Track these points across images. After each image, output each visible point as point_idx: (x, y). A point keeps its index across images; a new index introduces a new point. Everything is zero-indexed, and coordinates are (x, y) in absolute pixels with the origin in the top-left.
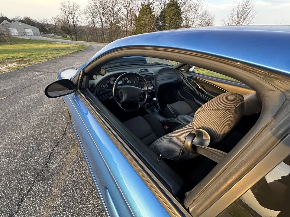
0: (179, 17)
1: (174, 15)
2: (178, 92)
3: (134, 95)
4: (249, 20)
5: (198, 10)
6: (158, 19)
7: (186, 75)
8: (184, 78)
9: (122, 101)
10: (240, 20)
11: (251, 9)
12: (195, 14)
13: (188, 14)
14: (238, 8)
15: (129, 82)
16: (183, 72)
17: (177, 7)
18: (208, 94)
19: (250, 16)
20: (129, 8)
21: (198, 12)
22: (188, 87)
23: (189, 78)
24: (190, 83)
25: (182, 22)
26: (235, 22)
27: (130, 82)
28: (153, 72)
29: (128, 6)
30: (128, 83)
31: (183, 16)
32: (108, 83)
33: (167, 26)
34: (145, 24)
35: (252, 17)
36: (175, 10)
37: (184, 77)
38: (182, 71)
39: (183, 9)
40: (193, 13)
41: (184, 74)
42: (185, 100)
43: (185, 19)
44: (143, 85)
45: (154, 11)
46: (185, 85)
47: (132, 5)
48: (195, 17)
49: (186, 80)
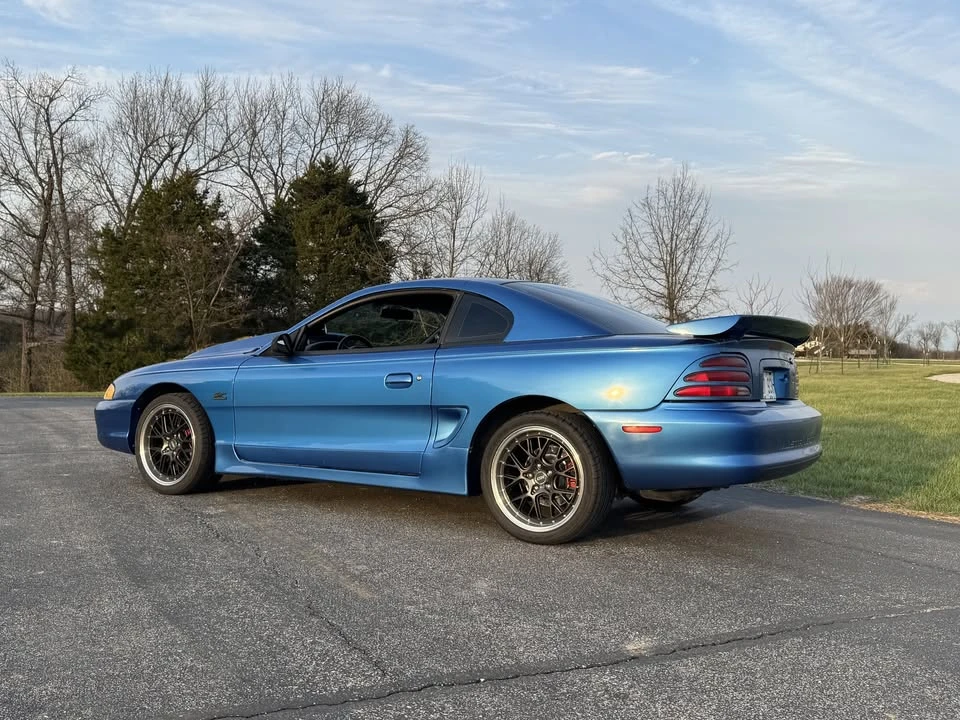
0: (371, 244)
1: (343, 231)
4: (713, 255)
5: (463, 213)
6: (248, 250)
10: (672, 254)
11: (701, 211)
12: (453, 231)
13: (421, 230)
14: (647, 204)
17: (354, 198)
19: (709, 240)
20: (56, 194)
21: (463, 221)
25: (393, 266)
26: (656, 262)
29: (51, 184)
31: (392, 237)
33: (307, 282)
34: (173, 276)
35: (717, 244)
36: (344, 213)
39: (385, 204)
40: (442, 228)
43: (404, 249)
45: (221, 210)
47: (71, 180)
48: (458, 243)
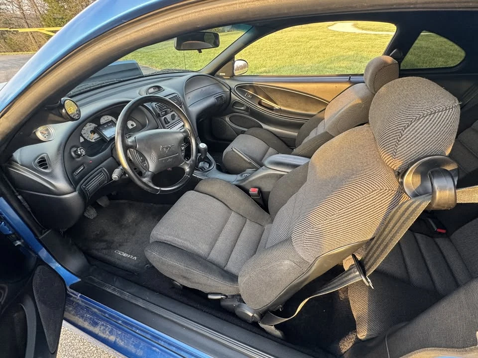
2: (225, 121)
3: (170, 147)
7: (233, 84)
8: (231, 91)
9: (150, 173)
15: (132, 125)
16: (224, 79)
18: (281, 109)
22: (243, 105)
23: (241, 88)
24: (244, 96)
27: (135, 125)
28: (173, 91)
30: (130, 127)
32: (82, 140)
37: (230, 89)
38: (221, 77)
41: (228, 82)
42: (245, 131)
44: (166, 124)
46: (236, 103)
49: (237, 93)
